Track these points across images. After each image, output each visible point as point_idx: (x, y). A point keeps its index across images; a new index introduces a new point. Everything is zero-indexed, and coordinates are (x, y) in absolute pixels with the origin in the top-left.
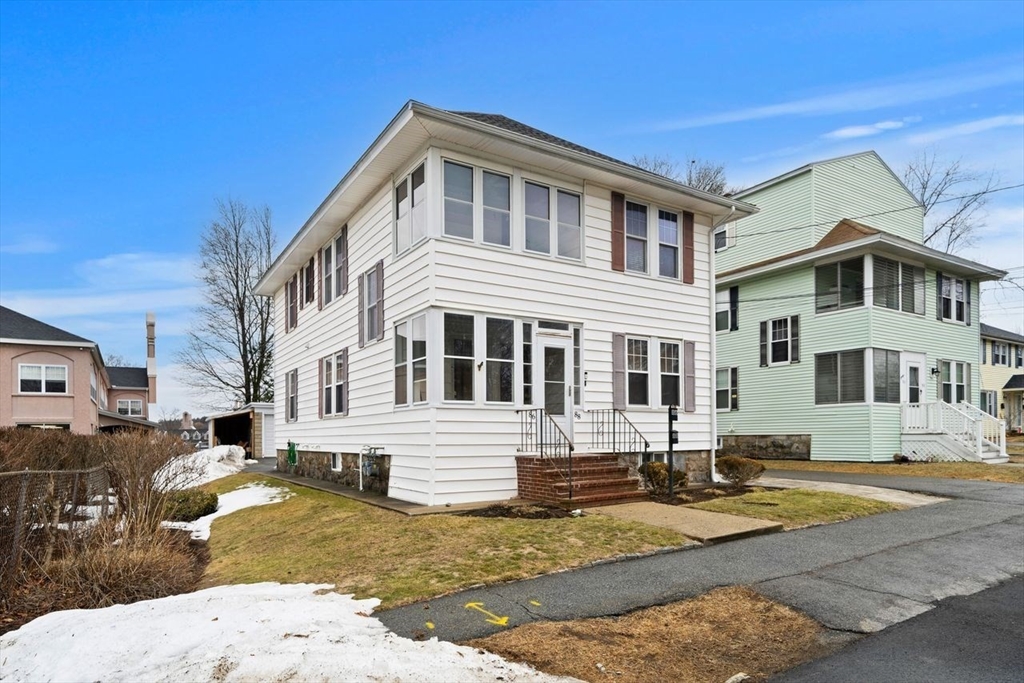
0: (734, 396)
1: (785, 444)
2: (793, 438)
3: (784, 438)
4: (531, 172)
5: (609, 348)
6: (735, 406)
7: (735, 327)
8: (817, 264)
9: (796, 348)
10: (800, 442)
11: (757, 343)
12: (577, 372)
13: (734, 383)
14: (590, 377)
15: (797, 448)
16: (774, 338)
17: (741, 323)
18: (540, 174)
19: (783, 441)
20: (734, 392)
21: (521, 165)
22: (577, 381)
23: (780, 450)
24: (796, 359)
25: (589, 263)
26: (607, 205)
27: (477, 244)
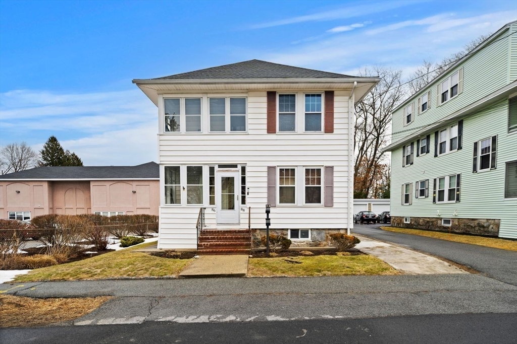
0: (458, 193)
1: (485, 225)
2: (490, 221)
3: (485, 221)
4: (213, 93)
5: (266, 174)
6: (458, 199)
7: (460, 148)
8: (511, 96)
9: (494, 159)
10: (494, 224)
11: (472, 157)
12: (243, 188)
13: (458, 184)
14: (250, 191)
15: (492, 228)
16: (482, 153)
17: (464, 144)
18: (219, 93)
19: (484, 223)
20: (458, 190)
21: (206, 91)
22: (243, 193)
23: (482, 229)
24: (494, 167)
25: (250, 132)
26: (265, 99)
27: (183, 133)
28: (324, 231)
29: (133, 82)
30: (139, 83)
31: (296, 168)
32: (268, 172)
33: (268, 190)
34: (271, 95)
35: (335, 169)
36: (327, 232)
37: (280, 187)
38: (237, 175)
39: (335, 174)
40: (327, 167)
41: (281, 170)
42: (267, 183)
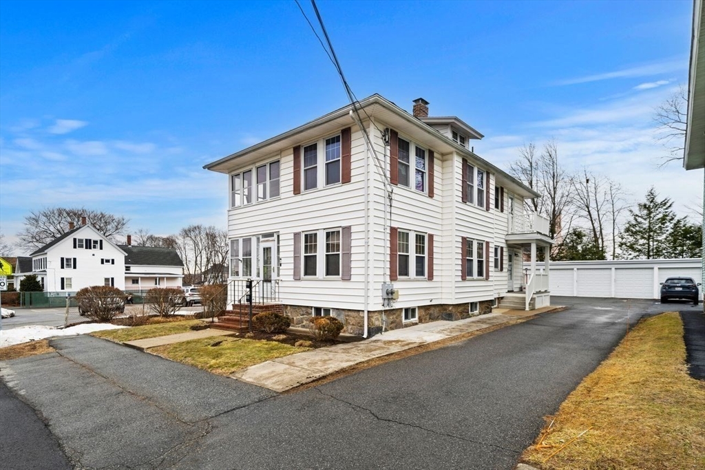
28: (343, 312)
29: (204, 168)
30: (210, 167)
31: (317, 232)
32: (295, 239)
33: (294, 260)
34: (296, 150)
35: (353, 229)
36: (347, 314)
37: (305, 256)
38: (273, 245)
39: (354, 236)
40: (344, 228)
41: (306, 236)
42: (293, 253)
